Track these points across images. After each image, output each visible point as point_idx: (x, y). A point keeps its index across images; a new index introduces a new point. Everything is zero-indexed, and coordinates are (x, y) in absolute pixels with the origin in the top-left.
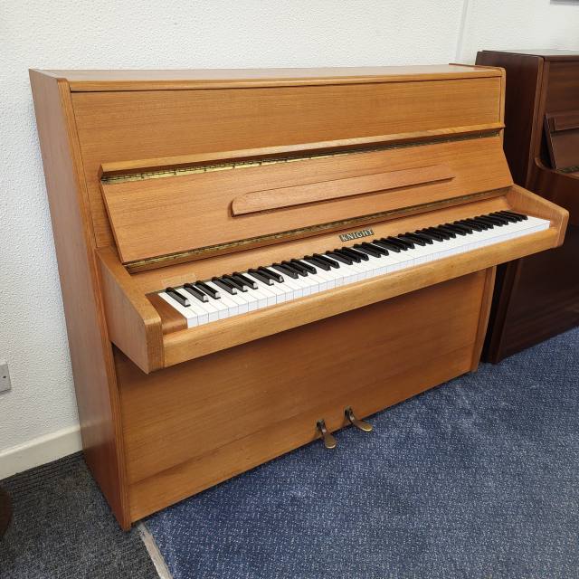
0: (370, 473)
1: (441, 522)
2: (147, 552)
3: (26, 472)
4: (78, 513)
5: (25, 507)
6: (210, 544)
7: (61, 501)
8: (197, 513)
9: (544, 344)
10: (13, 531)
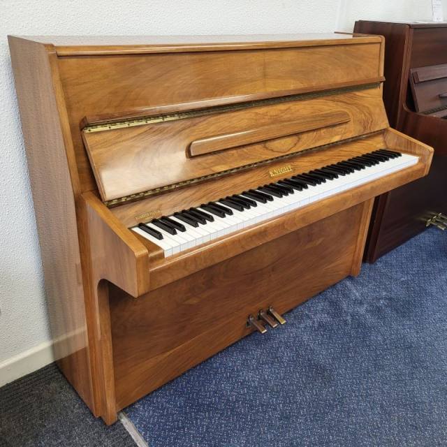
0: (297, 356)
1: (359, 391)
2: (132, 440)
3: (14, 382)
4: (67, 413)
5: (20, 412)
6: (183, 428)
7: (50, 405)
8: (168, 402)
9: (403, 246)
10: (13, 434)
